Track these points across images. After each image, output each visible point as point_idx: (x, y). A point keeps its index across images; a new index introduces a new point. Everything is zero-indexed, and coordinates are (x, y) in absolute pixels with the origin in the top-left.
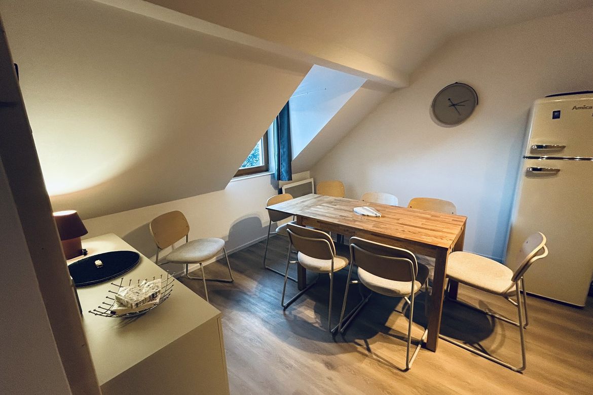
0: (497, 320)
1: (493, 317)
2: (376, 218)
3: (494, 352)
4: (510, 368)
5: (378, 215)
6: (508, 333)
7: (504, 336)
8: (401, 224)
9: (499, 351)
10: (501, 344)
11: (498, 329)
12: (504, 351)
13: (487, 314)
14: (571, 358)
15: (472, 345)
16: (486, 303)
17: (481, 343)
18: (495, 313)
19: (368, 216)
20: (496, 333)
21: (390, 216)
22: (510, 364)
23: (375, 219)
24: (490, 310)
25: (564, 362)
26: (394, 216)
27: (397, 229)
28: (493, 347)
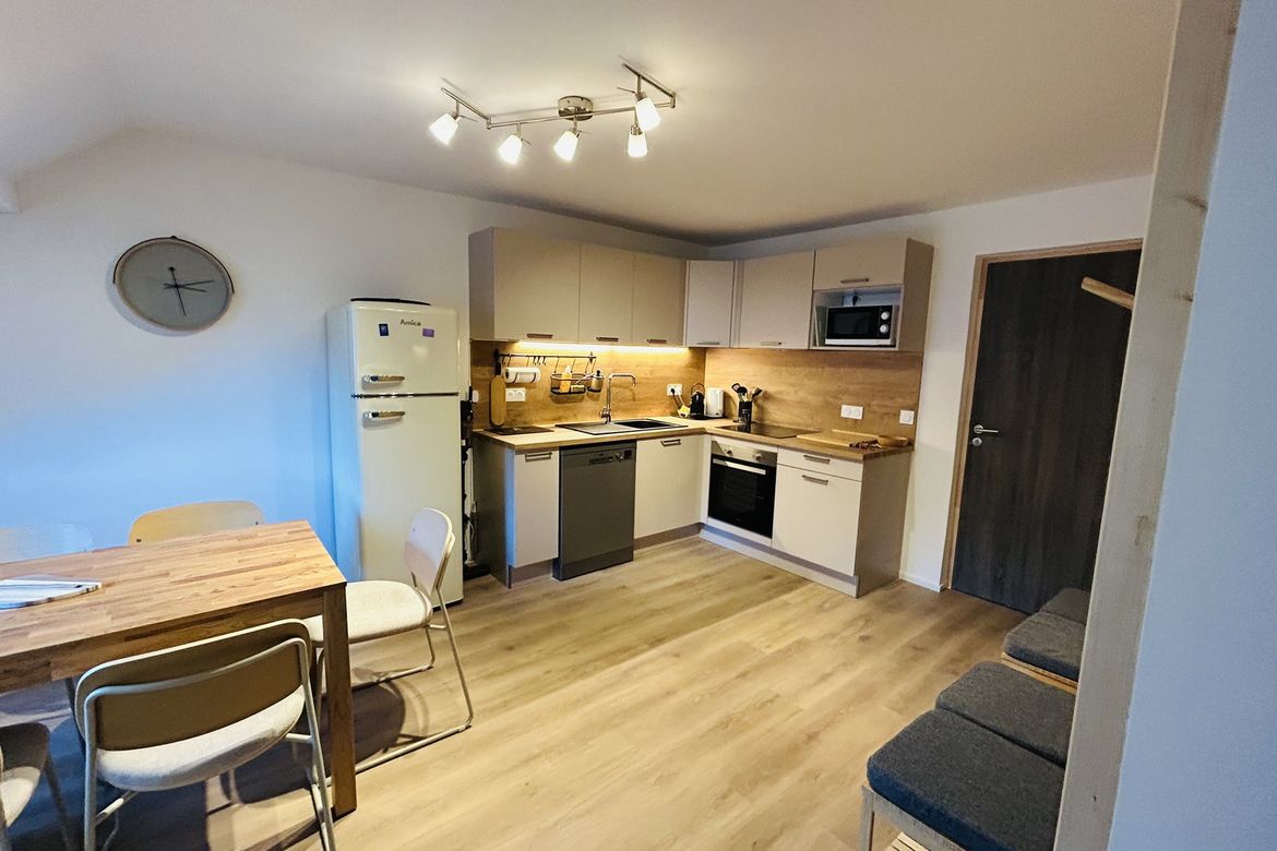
0: (394, 681)
1: (388, 681)
2: (87, 597)
3: (426, 728)
4: (458, 732)
5: (90, 585)
6: (421, 689)
7: (419, 696)
8: (186, 581)
9: (431, 722)
10: (426, 712)
11: (407, 694)
12: (436, 717)
13: (379, 682)
14: (492, 666)
15: (395, 745)
16: (365, 668)
17: (403, 732)
18: (386, 673)
19: (50, 600)
20: (409, 700)
21: (126, 576)
22: (451, 727)
23: (84, 600)
24: (377, 674)
25: (491, 676)
26: (140, 570)
27: (197, 595)
28: (421, 724)
